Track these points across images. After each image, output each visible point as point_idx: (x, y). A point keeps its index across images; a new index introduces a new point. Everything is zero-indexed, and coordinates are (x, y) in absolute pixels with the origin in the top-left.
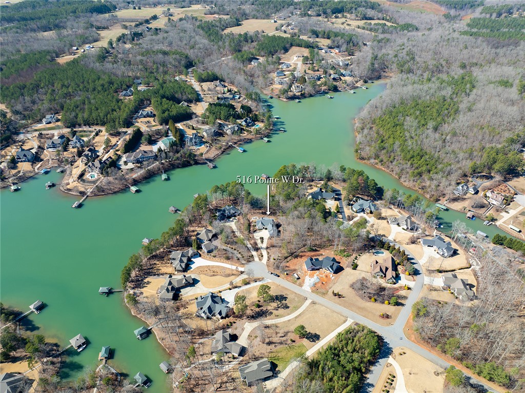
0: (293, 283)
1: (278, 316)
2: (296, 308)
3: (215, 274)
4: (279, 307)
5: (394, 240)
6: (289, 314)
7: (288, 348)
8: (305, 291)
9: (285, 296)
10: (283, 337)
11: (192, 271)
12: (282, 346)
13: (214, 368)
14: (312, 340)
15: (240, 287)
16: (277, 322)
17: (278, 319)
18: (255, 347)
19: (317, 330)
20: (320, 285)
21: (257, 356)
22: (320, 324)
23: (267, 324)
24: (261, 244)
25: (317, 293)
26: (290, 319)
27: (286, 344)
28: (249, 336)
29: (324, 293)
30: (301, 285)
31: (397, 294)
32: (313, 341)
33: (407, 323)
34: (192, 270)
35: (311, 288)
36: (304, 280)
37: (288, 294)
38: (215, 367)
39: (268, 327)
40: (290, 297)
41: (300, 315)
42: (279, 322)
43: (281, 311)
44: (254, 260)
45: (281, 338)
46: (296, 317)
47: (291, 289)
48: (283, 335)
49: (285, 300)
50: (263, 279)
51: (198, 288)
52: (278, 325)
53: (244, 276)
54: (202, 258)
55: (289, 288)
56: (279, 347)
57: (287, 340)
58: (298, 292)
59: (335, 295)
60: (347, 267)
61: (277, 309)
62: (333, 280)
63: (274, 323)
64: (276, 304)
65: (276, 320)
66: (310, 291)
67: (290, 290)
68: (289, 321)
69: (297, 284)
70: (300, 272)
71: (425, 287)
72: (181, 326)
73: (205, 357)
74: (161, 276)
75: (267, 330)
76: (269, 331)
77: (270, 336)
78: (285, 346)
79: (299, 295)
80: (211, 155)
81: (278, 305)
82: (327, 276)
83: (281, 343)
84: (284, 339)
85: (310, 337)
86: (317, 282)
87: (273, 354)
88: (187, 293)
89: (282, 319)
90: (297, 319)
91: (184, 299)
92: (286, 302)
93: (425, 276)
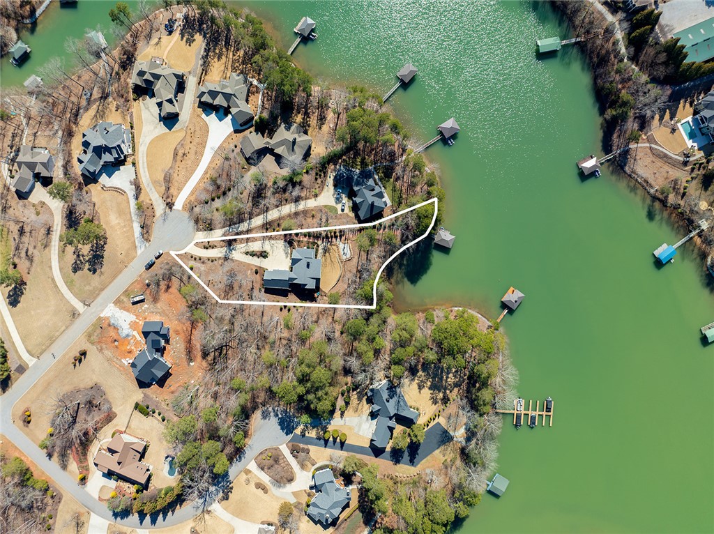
0: (126, 291)
1: (63, 252)
2: (70, 284)
3: (179, 158)
4: (78, 256)
5: (209, 512)
6: (61, 269)
7: (9, 257)
8: (104, 306)
9: (98, 271)
10: (27, 252)
11: (199, 116)
12: (13, 248)
13: (10, 150)
14: (11, 293)
15: (137, 198)
16: (53, 248)
17: (57, 252)
18: (21, 210)
19: (24, 305)
20: (113, 334)
21: (7, 211)
22: (33, 313)
23: (54, 233)
24: (244, 250)
25: (94, 325)
26: (53, 269)
27: (14, 255)
28: (44, 203)
29: (90, 337)
30: (118, 302)
31: (71, 456)
32: (9, 295)
33: (13, 445)
34: (204, 116)
35: (108, 318)
36: (128, 310)
37: (102, 277)
38: (11, 152)
39: (48, 234)
40: (95, 280)
41: (56, 286)
42: (52, 252)
43: (70, 258)
44: (198, 230)
45: (25, 250)
46: (53, 280)
47: (112, 284)
48: (29, 253)
49: (89, 270)
50: (148, 240)
51: (156, 127)
52: (47, 249)
53: (160, 207)
54: (230, 135)
55: (115, 281)
56: (12, 245)
57: (19, 257)
58: (104, 294)
59: (84, 354)
60: (146, 396)
61: (77, 253)
62: (120, 360)
63: (53, 243)
64: (85, 254)
65: (57, 248)
66: (102, 315)
67: (110, 283)
68: (50, 267)
69: (122, 297)
70: (148, 308)
71: (83, 510)
72: (89, 102)
73: (31, 138)
74: (201, 62)
75: (43, 231)
76: (41, 234)
77: (33, 235)
78: (12, 253)
79: (98, 295)
80: (643, 166)
81: (83, 256)
82: (130, 352)
83: (17, 248)
84: (23, 254)
85: (16, 292)
86: (120, 331)
87: (6, 233)
88: (147, 108)
89: (57, 257)
90: (50, 280)
91: (135, 104)
92: (86, 270)
93: (109, 522)
